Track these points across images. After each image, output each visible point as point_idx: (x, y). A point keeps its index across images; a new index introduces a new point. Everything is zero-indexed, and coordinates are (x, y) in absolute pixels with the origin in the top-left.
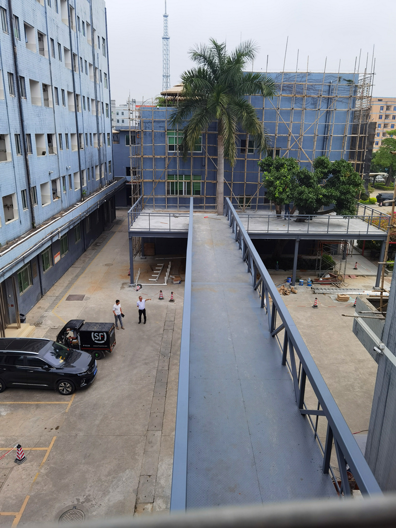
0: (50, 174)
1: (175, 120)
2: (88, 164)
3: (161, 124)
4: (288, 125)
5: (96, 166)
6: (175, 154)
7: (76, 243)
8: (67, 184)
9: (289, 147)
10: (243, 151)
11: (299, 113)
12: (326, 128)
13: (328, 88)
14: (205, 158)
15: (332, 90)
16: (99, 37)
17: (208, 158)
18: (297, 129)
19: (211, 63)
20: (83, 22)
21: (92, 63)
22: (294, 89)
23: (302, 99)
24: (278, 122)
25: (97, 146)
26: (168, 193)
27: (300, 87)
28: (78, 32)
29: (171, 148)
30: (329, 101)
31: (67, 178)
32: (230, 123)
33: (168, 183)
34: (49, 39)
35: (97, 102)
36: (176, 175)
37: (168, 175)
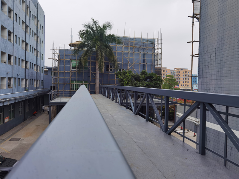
0: (7, 73)
1: (75, 52)
2: (30, 77)
3: (69, 57)
4: (128, 58)
5: (35, 80)
6: (75, 70)
7: (19, 115)
8: (17, 82)
9: (129, 68)
10: (108, 70)
11: (132, 54)
12: (144, 61)
13: (143, 44)
14: (90, 73)
15: (145, 45)
16: (40, 25)
17: (91, 73)
18: (132, 60)
19: (92, 29)
20: (33, 15)
21: (36, 33)
22: (129, 44)
23: (133, 48)
24: (123, 57)
25: (36, 71)
26: (71, 90)
27: (132, 43)
28: (30, 18)
29: (73, 68)
30: (144, 49)
31: (17, 80)
32: (101, 53)
33: (71, 84)
34: (15, 13)
35: (37, 51)
36: (75, 81)
37: (71, 81)
